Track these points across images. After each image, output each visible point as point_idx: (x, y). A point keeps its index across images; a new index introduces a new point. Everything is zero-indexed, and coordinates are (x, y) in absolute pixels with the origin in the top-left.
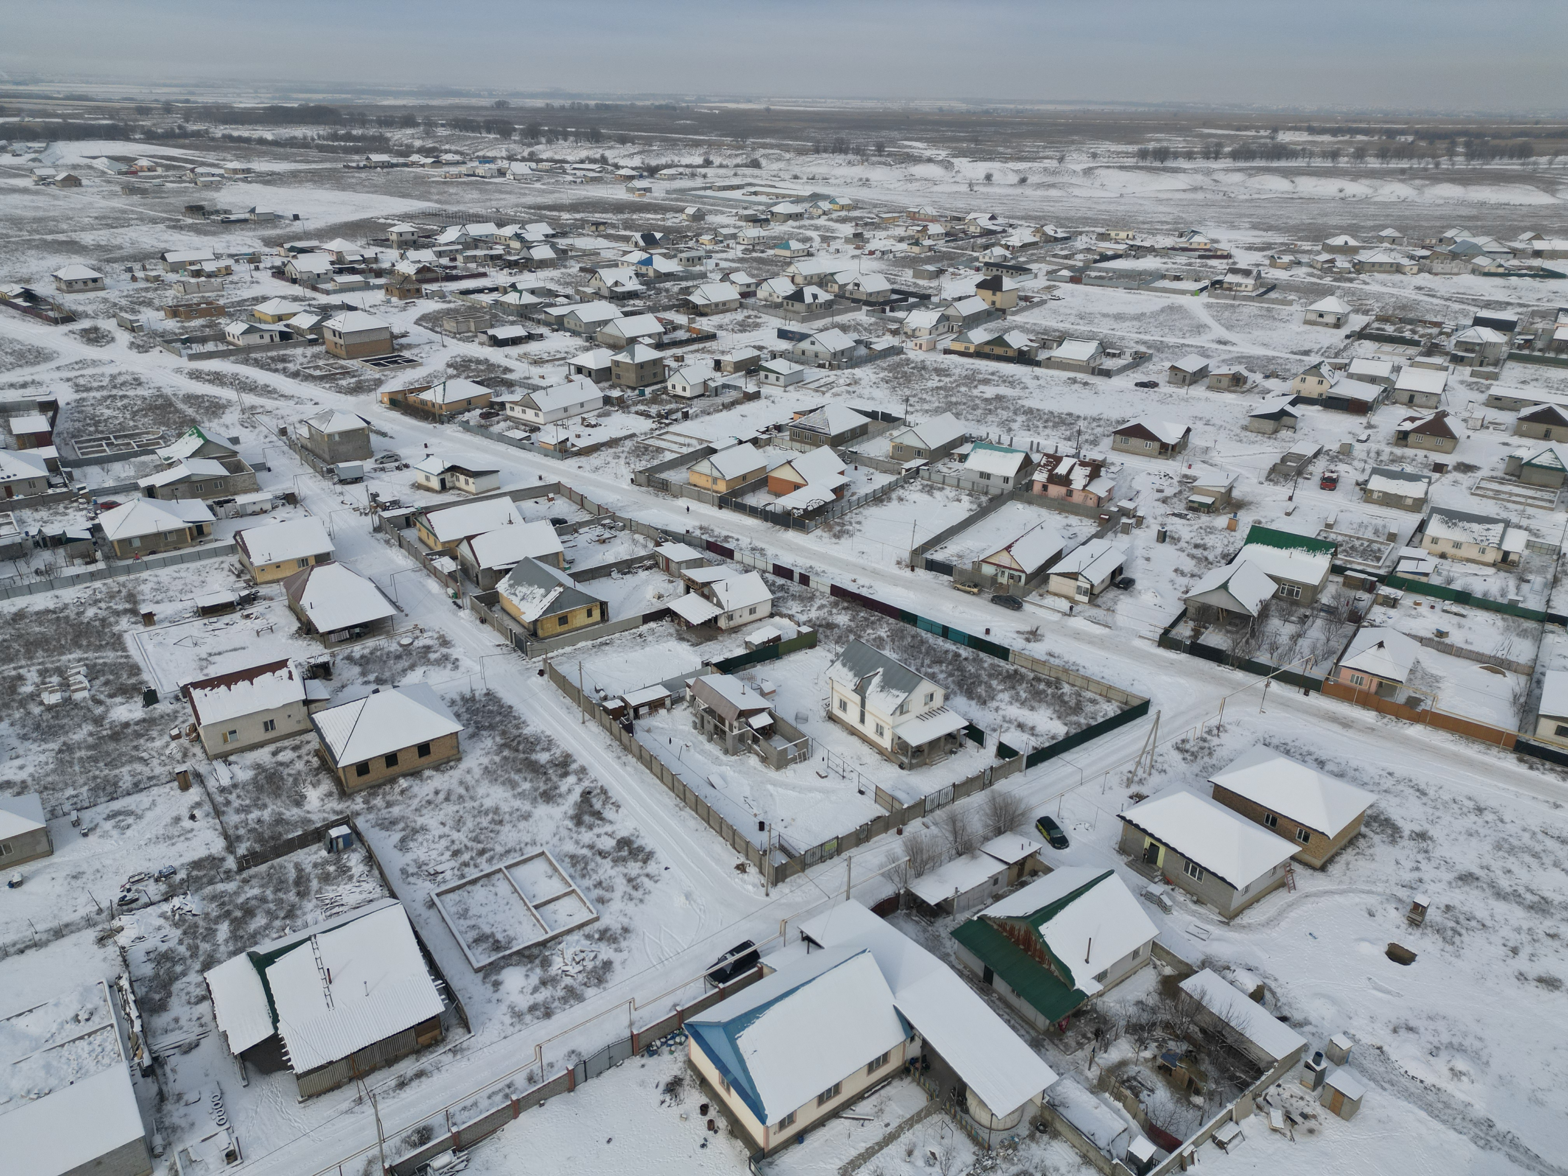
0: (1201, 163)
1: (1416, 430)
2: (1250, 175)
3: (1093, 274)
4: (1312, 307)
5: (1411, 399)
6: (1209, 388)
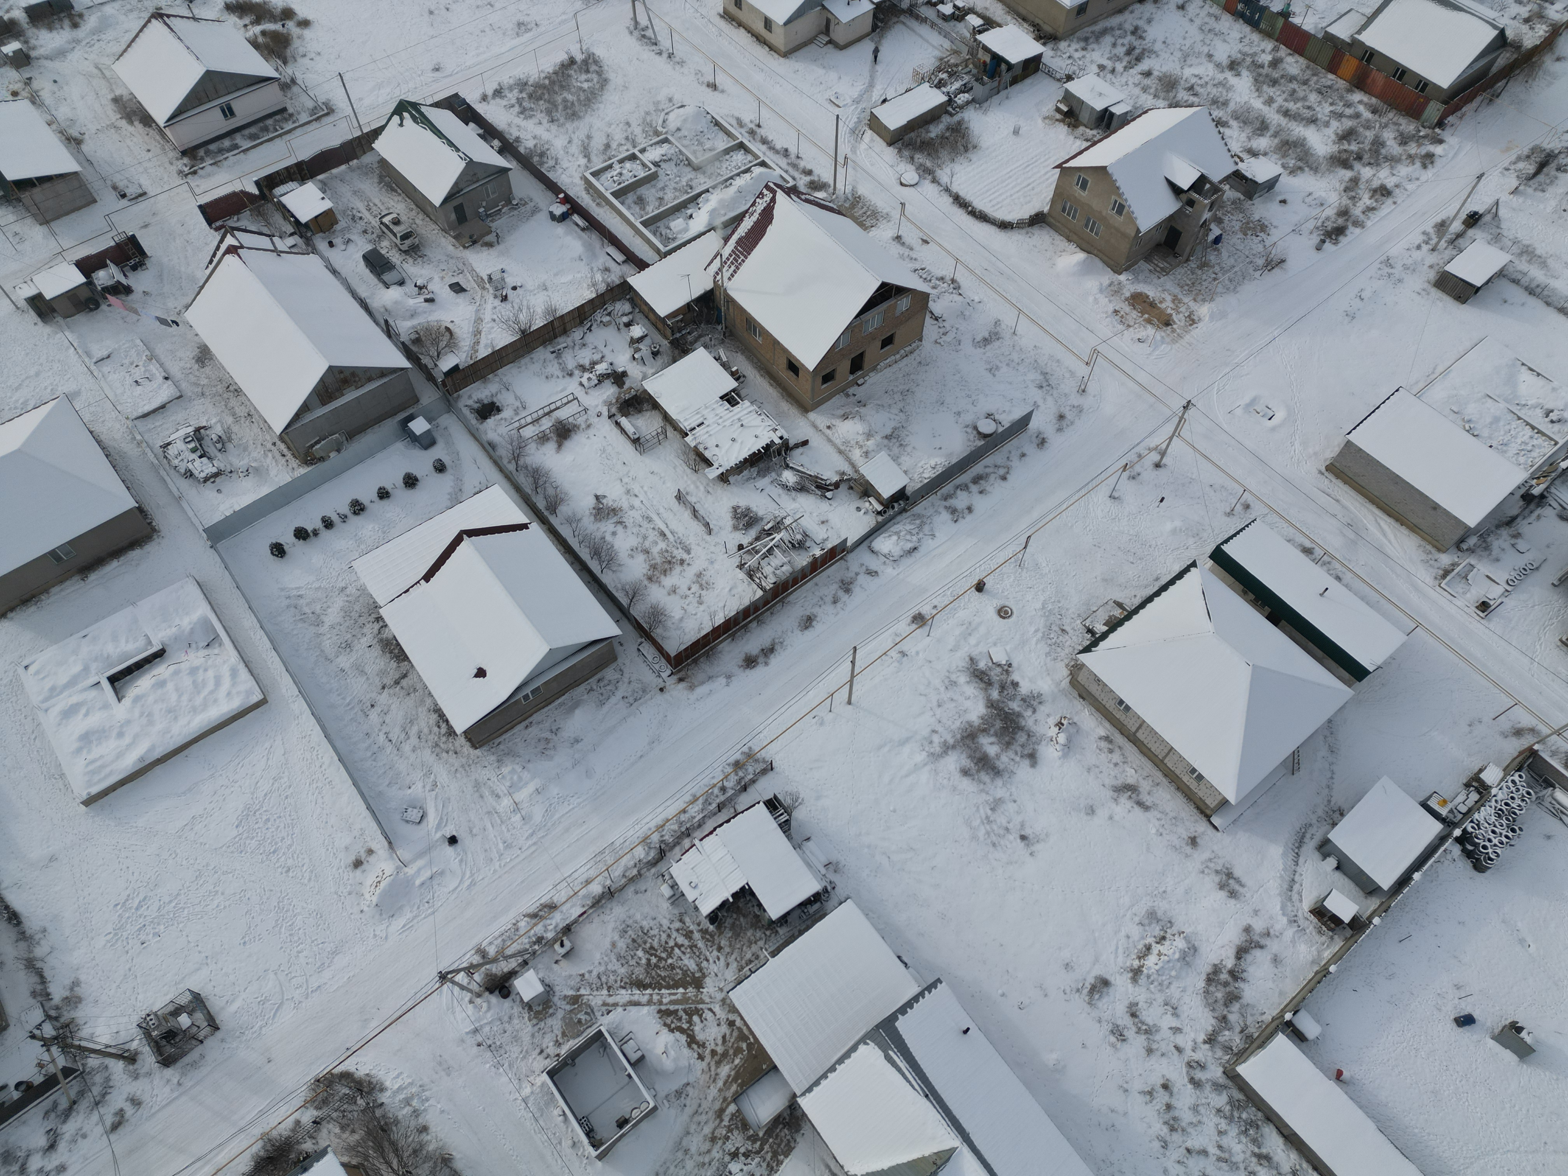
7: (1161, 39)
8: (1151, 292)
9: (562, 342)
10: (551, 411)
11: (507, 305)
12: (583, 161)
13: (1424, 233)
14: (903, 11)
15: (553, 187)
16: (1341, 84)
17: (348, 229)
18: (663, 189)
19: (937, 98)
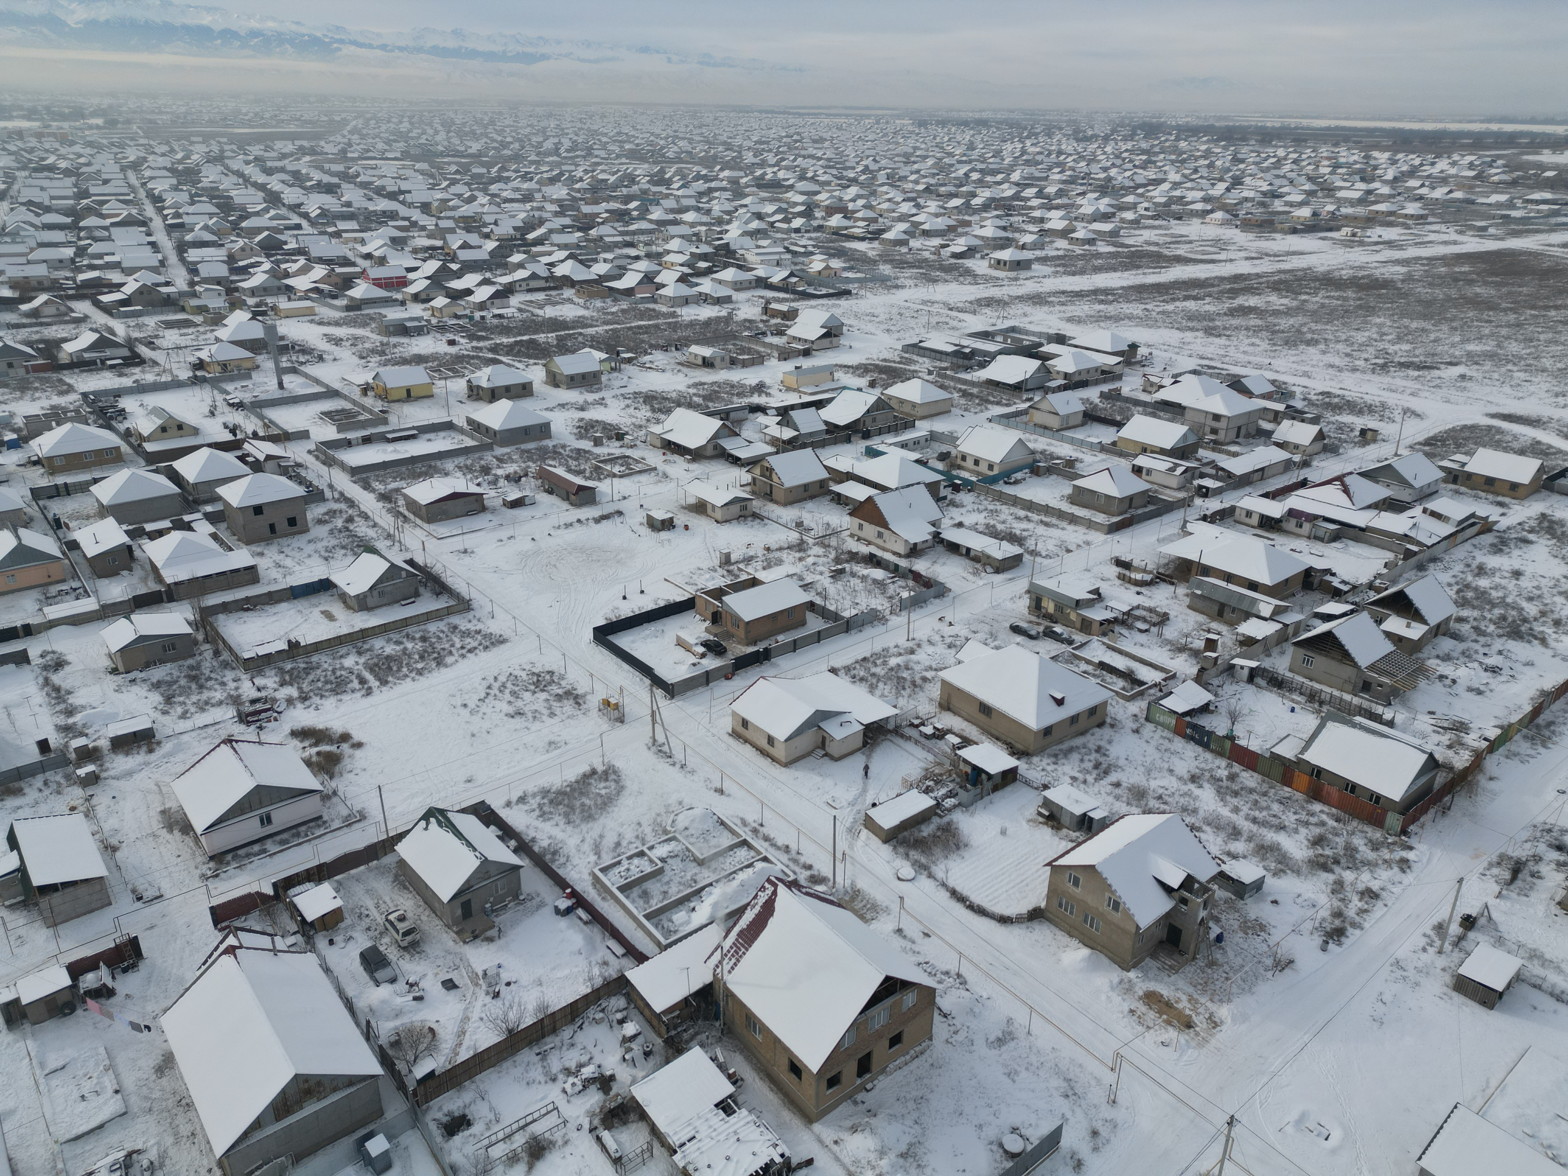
7: (1123, 756)
8: (1165, 991)
9: (550, 1041)
10: (527, 1125)
11: (498, 1003)
12: (593, 858)
13: (1425, 935)
14: (890, 731)
15: (561, 883)
16: (1299, 796)
17: (353, 926)
18: (668, 883)
19: (925, 802)
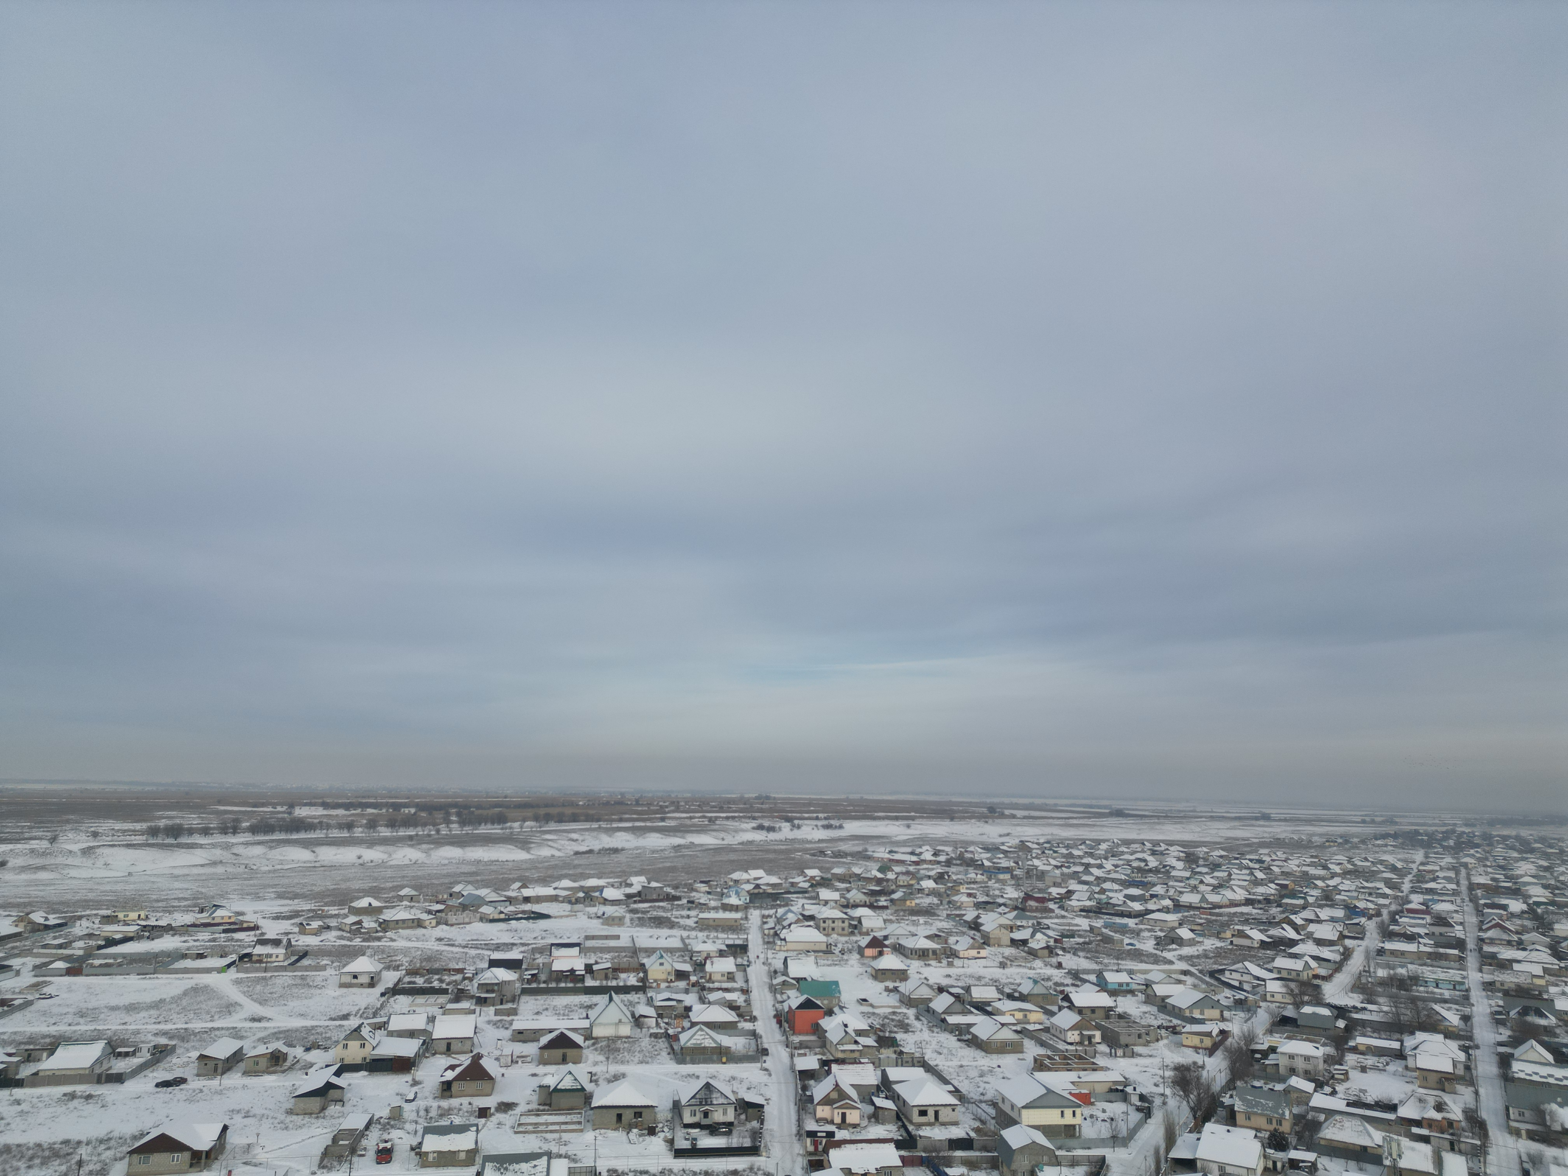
0: (219, 838)
1: (458, 1078)
2: (271, 848)
3: (97, 962)
4: (346, 969)
5: (449, 1047)
6: (246, 1073)
